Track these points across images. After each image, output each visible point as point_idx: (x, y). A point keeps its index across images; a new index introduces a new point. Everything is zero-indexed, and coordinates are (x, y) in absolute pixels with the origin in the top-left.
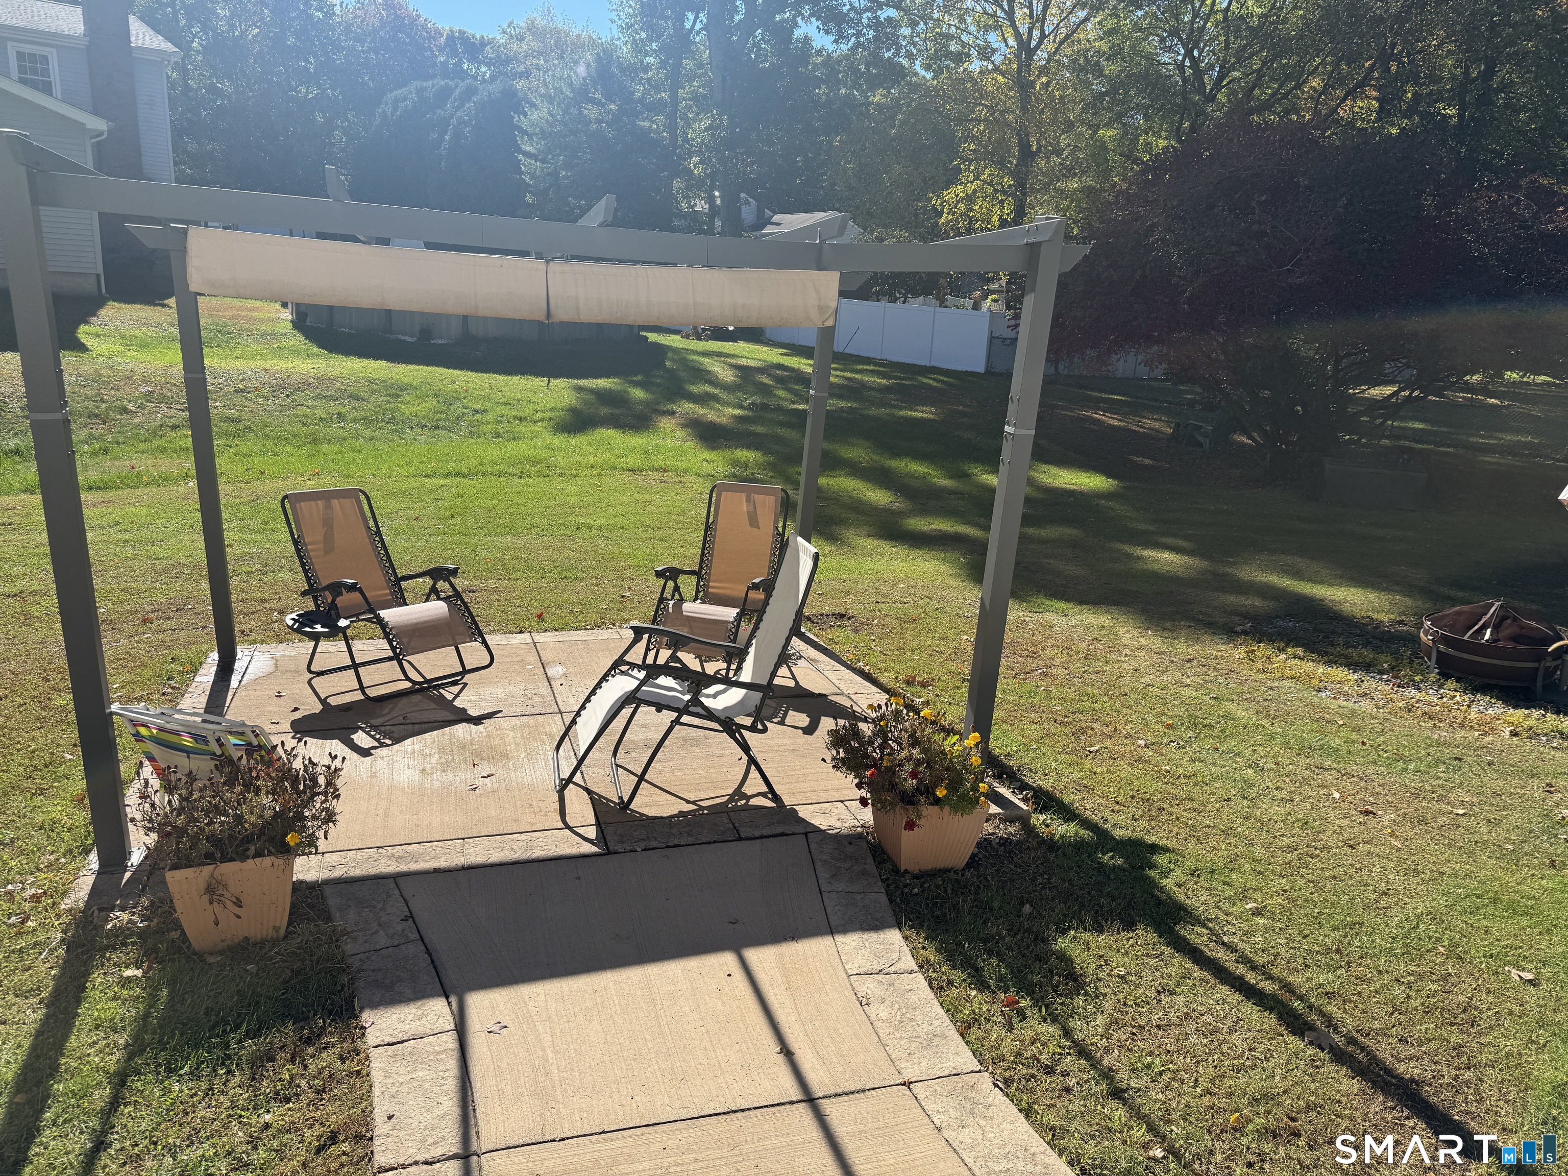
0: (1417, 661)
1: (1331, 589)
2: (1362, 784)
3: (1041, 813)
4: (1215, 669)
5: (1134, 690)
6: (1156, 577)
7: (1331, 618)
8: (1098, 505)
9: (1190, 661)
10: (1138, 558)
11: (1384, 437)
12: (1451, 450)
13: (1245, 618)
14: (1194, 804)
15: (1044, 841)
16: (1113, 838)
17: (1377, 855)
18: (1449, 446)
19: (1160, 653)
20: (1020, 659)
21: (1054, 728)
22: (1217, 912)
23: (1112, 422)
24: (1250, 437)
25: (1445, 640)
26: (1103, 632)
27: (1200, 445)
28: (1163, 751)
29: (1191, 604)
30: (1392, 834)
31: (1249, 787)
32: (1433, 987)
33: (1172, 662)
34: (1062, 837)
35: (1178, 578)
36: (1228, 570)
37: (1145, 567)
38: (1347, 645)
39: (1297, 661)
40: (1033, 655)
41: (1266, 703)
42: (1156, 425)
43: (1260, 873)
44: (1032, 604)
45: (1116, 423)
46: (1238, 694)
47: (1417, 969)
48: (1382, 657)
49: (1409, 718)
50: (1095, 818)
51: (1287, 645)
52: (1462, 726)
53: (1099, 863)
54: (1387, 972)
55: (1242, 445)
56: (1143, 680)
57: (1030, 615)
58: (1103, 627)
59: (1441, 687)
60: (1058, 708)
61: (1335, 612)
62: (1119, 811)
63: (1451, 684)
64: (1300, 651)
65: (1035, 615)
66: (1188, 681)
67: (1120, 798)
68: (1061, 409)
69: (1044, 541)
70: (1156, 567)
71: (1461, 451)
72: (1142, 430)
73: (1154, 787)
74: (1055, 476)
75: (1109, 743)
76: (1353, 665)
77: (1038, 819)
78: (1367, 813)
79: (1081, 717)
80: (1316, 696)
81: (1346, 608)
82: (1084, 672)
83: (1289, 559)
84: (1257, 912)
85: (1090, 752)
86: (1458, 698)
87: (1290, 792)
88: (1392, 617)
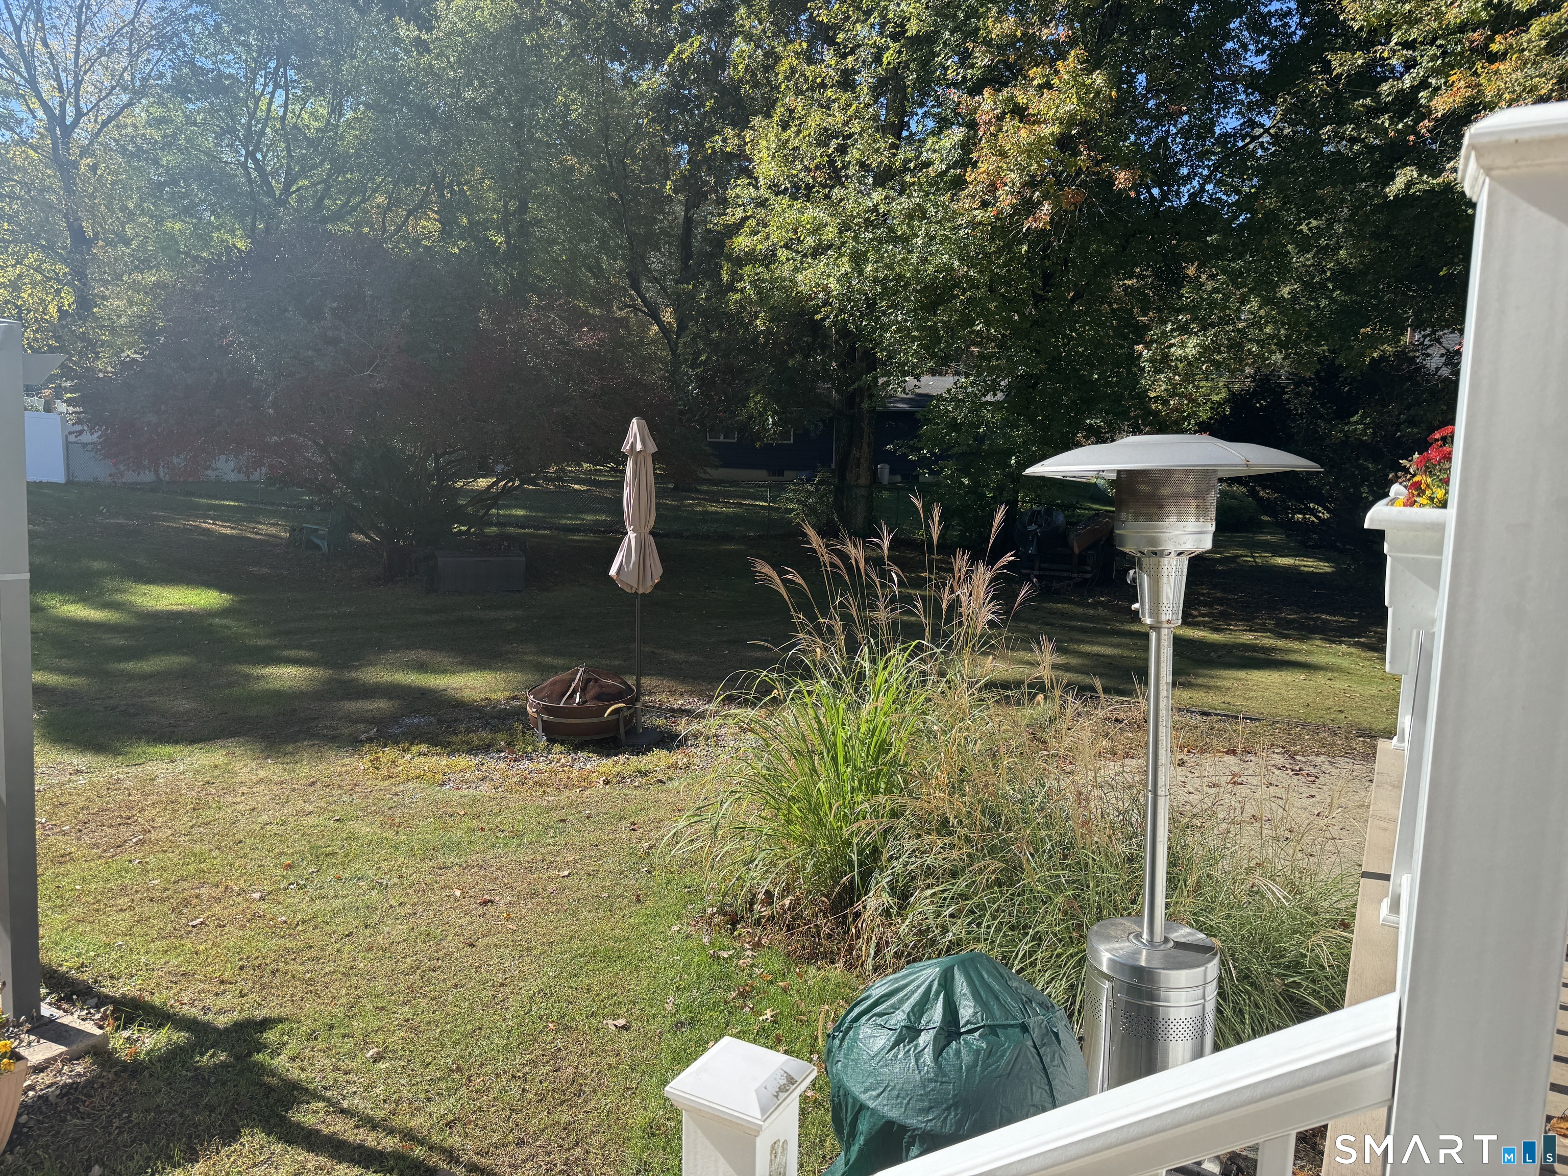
0: (528, 732)
1: (453, 677)
2: (482, 872)
3: (125, 1028)
4: (340, 787)
5: (251, 834)
6: (277, 696)
7: (454, 706)
8: (211, 625)
9: (313, 784)
10: (258, 678)
11: (491, 524)
12: (547, 532)
13: (371, 724)
14: (313, 953)
15: (124, 1066)
16: (216, 1029)
17: (495, 945)
18: (545, 529)
19: (282, 783)
20: (108, 831)
21: (147, 909)
22: (337, 1074)
23: (223, 531)
24: (368, 537)
25: (547, 710)
26: (217, 773)
27: (318, 547)
28: (281, 898)
29: (315, 719)
30: (508, 918)
31: (371, 913)
32: (545, 1070)
33: (294, 790)
34: (148, 1053)
35: (302, 692)
36: (354, 675)
37: (267, 687)
38: (468, 731)
39: (422, 758)
40: (128, 821)
41: (390, 812)
42: (273, 530)
43: (383, 1008)
44: (130, 755)
45: (229, 532)
46: (364, 810)
47: (532, 1056)
48: (499, 736)
49: (524, 792)
50: (194, 1012)
51: (412, 744)
52: (566, 787)
53: (197, 1069)
54: (505, 1072)
55: (362, 544)
56: (260, 820)
57: (127, 770)
58: (216, 766)
59: (549, 752)
60: (156, 882)
61: (456, 700)
62: (223, 993)
63: (557, 748)
64: (424, 748)
65: (134, 769)
66: (311, 808)
67: (226, 976)
68: (164, 521)
69: (145, 677)
70: (277, 685)
71: (555, 533)
72: (258, 537)
73: (267, 946)
74: (158, 598)
75: (217, 909)
76: (473, 750)
77: (118, 1041)
78: (485, 903)
79: (185, 885)
80: (439, 791)
81: (468, 695)
82: (192, 827)
83: (413, 655)
84: (378, 1058)
85: (193, 927)
86: (563, 760)
87: (414, 904)
88: (507, 694)
